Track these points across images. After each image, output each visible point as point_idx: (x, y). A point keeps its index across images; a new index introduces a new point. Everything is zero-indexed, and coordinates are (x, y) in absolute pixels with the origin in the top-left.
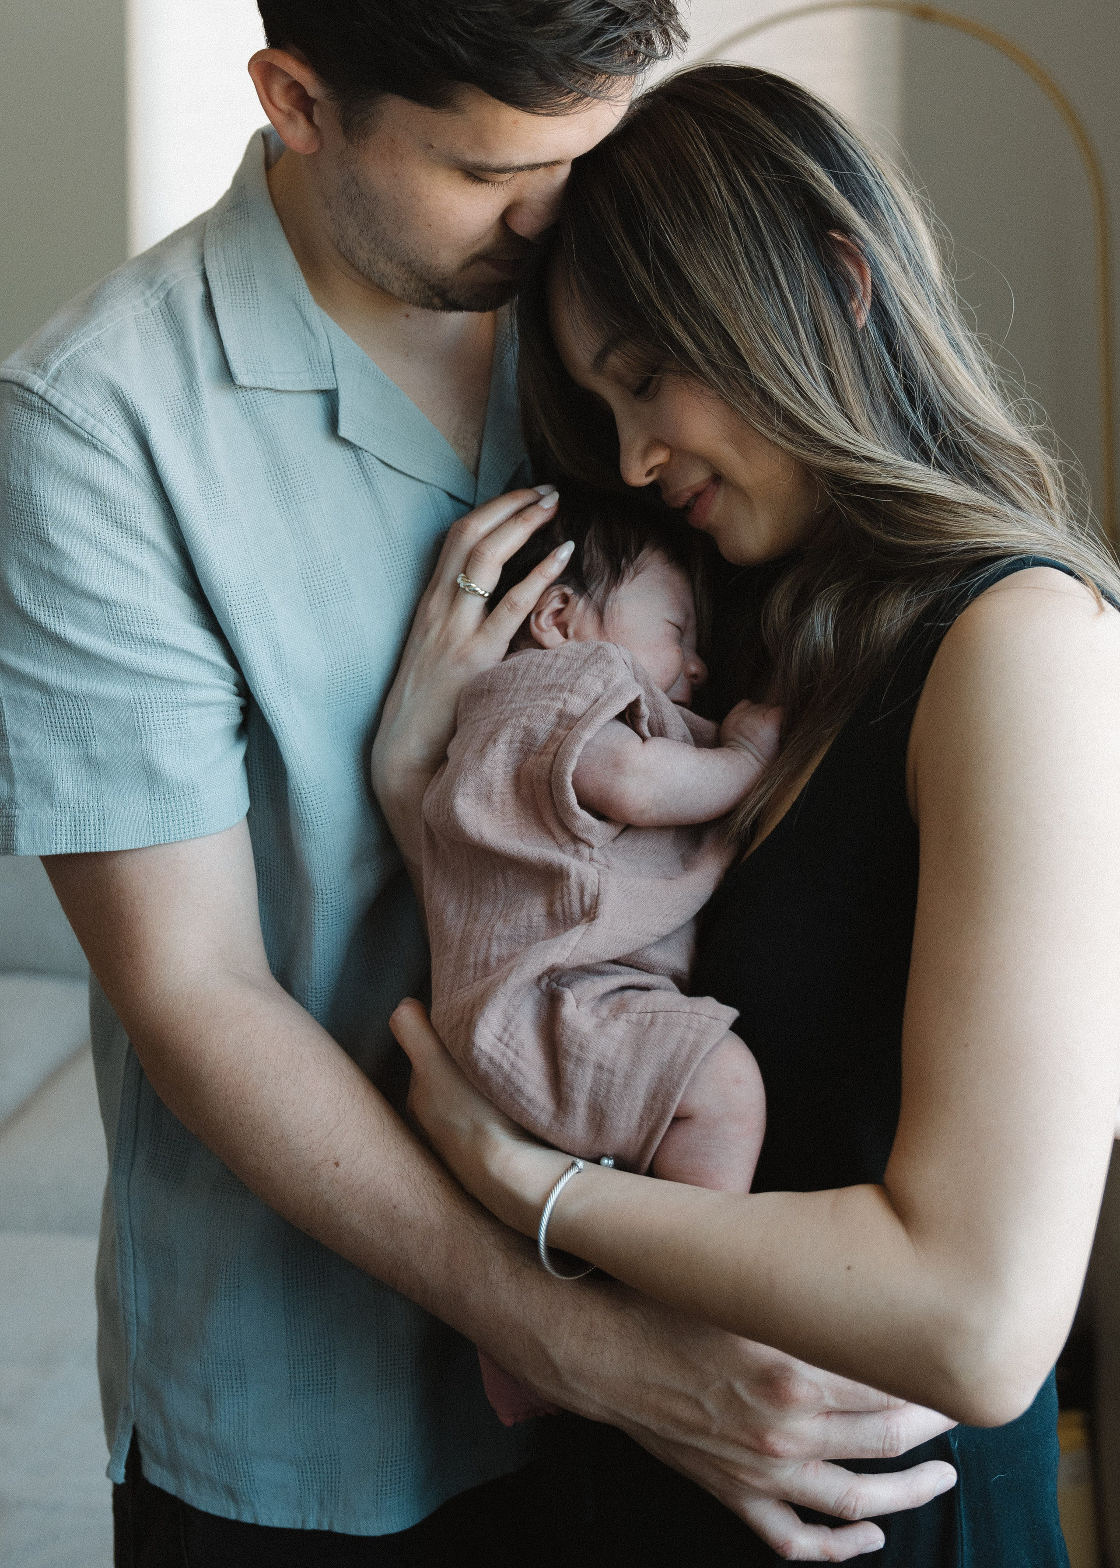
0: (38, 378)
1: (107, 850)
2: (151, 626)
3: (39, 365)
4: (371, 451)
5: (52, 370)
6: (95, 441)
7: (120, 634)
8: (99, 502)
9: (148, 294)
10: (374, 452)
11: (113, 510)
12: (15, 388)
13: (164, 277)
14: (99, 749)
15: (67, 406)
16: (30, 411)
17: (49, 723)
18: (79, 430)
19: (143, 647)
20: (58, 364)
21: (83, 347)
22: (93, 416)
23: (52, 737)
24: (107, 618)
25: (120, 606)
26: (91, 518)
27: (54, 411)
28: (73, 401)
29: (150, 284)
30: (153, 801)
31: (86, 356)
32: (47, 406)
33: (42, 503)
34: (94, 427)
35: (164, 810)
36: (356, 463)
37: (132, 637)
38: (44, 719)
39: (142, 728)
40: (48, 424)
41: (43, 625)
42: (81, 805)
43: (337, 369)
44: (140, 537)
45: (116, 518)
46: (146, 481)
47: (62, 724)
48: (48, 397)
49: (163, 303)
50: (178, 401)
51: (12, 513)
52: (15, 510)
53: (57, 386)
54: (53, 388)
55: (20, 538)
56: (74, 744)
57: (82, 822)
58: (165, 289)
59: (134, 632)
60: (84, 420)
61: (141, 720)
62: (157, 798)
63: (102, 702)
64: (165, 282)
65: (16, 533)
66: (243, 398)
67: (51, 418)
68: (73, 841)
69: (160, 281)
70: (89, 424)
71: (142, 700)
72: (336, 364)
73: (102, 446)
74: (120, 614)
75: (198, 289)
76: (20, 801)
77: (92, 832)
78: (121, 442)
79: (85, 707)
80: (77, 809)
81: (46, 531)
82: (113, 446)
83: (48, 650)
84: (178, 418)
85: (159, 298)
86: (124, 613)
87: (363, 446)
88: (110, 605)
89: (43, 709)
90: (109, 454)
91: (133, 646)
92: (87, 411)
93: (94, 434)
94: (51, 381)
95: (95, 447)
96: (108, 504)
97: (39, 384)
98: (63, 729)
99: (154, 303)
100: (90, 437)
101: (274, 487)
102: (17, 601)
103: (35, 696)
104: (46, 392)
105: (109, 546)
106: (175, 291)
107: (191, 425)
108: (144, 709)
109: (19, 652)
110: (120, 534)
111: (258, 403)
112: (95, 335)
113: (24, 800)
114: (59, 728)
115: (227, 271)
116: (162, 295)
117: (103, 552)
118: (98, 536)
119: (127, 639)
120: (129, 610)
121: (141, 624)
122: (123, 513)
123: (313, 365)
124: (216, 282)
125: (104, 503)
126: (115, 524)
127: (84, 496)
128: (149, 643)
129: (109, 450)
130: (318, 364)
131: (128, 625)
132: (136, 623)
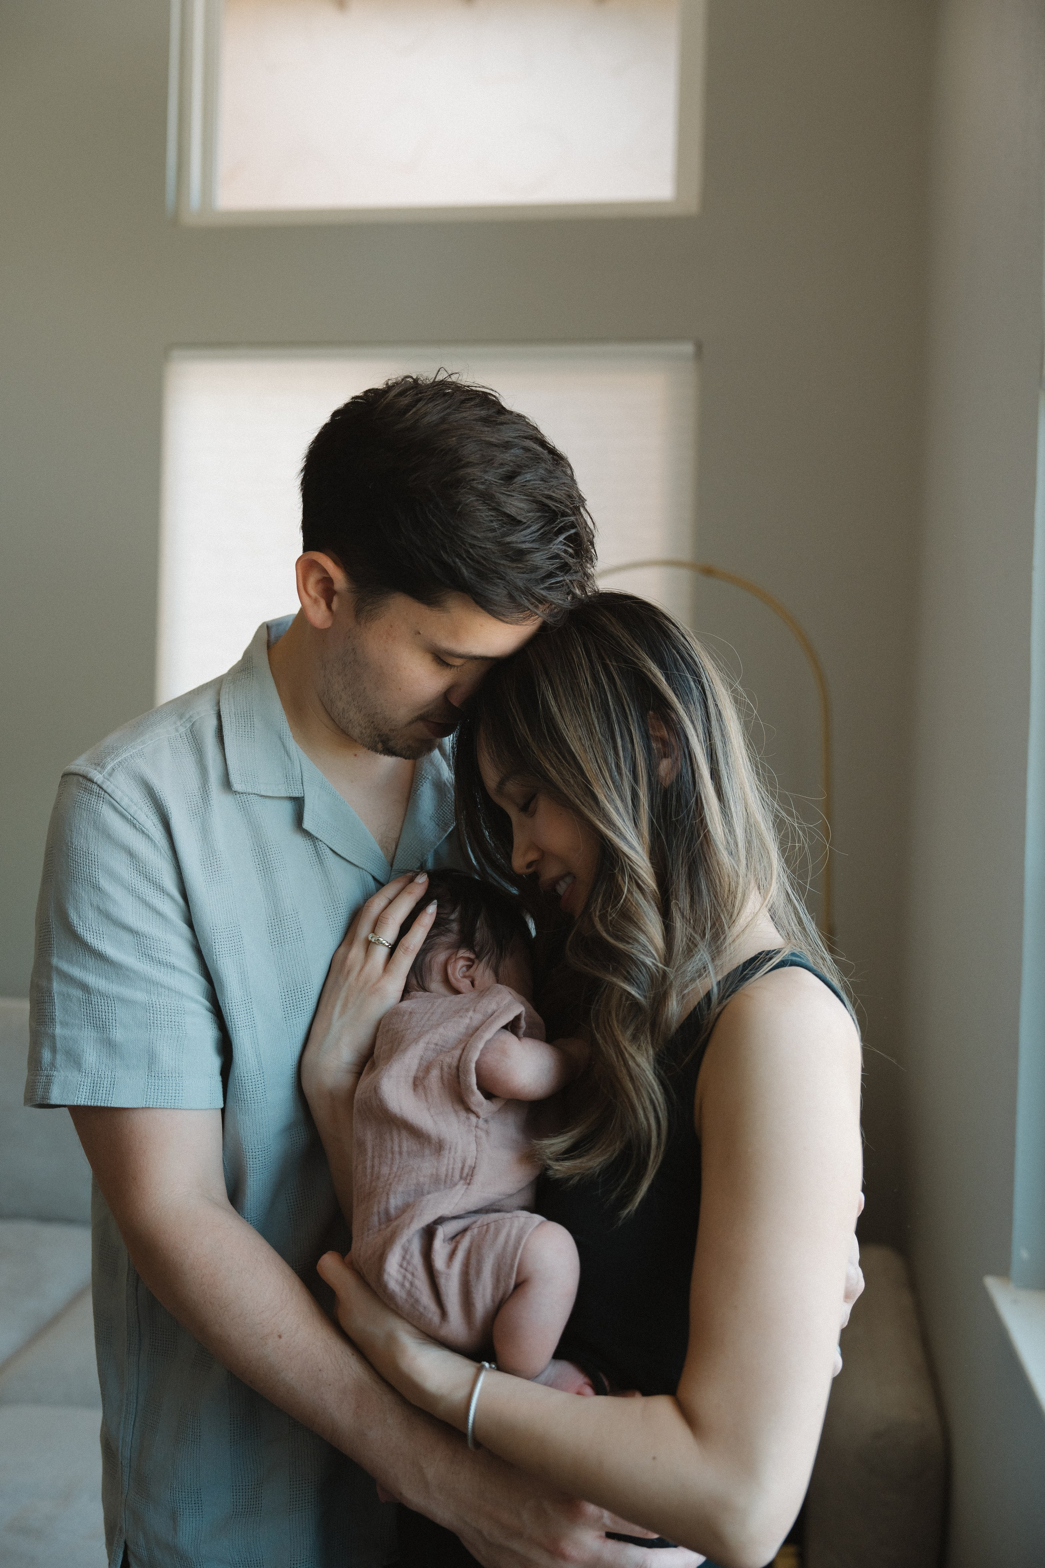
0: (97, 773)
1: (113, 1106)
2: (165, 953)
3: (100, 764)
4: (324, 841)
5: (109, 768)
6: (135, 822)
7: (144, 955)
8: (135, 862)
9: (179, 724)
10: (326, 842)
11: (144, 869)
12: (81, 779)
13: (191, 713)
14: (118, 1034)
15: (118, 795)
16: (89, 795)
17: (85, 1014)
18: (125, 812)
19: (159, 966)
20: (112, 765)
21: (131, 755)
23: (86, 1023)
24: (137, 944)
26: (128, 871)
27: (108, 796)
28: (122, 792)
29: (181, 717)
30: (150, 1077)
31: (133, 761)
32: (103, 792)
33: (96, 860)
34: (135, 812)
36: (314, 849)
37: (153, 959)
38: (82, 1010)
39: (152, 1025)
40: (101, 804)
41: (90, 943)
42: (100, 1073)
43: (304, 783)
44: (163, 890)
45: (146, 875)
46: (168, 853)
47: (94, 1015)
48: (104, 787)
49: (189, 730)
50: (195, 798)
51: (72, 865)
52: (74, 862)
53: (111, 779)
54: (108, 780)
55: (76, 882)
56: (97, 1029)
57: (101, 1085)
58: (190, 721)
59: (152, 955)
60: (128, 806)
61: (152, 1018)
62: (153, 1075)
63: (124, 1001)
64: (191, 717)
65: (74, 879)
66: (237, 799)
67: (105, 801)
68: (92, 1097)
69: (187, 716)
70: (132, 809)
71: (154, 1005)
72: (304, 780)
73: (139, 825)
74: (146, 942)
75: (214, 722)
76: (58, 1066)
77: (105, 1091)
78: (153, 824)
79: (113, 1005)
80: (97, 1076)
81: (97, 878)
83: (91, 962)
84: (194, 808)
85: (186, 727)
86: (149, 942)
87: (319, 837)
88: (139, 935)
89: (82, 1003)
90: (143, 832)
91: (151, 964)
92: (131, 800)
93: (135, 817)
94: (106, 775)
95: (134, 826)
96: (141, 865)
97: (98, 777)
98: (94, 1019)
99: (182, 730)
100: (132, 818)
101: (257, 861)
103: (77, 993)
104: (103, 783)
105: (141, 894)
106: (197, 724)
107: (202, 816)
108: (154, 1009)
109: (70, 961)
110: (149, 886)
111: (250, 802)
112: (140, 748)
113: (61, 1066)
114: (92, 1018)
115: (235, 712)
116: (188, 725)
117: (137, 898)
118: (133, 886)
119: (148, 960)
120: (151, 940)
121: (159, 951)
122: (150, 872)
123: (289, 780)
124: (227, 719)
125: (138, 864)
126: (145, 879)
127: (124, 857)
128: (163, 964)
129: (144, 829)
130: (292, 779)
131: (151, 951)
132: (156, 950)
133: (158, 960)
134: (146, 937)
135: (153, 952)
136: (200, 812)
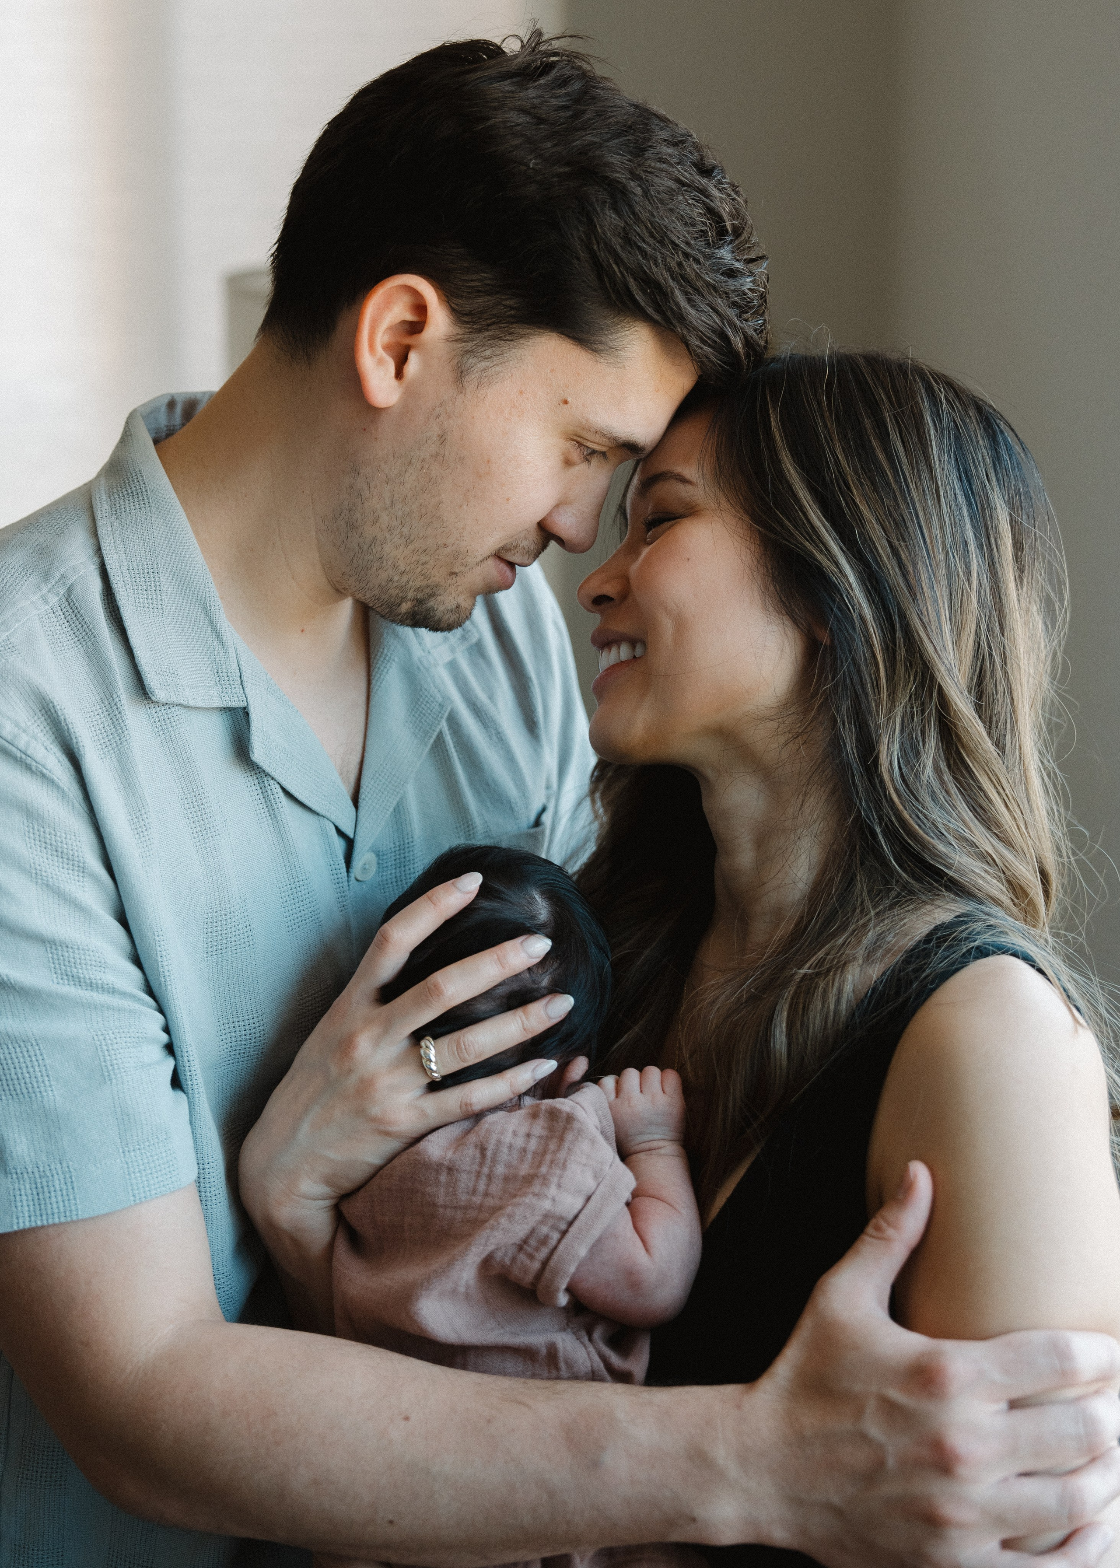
2: (99, 970)
6: (29, 761)
7: (65, 977)
8: (36, 827)
9: (45, 589)
10: (279, 779)
11: (51, 838)
13: (62, 570)
14: (56, 1101)
18: (11, 747)
22: (24, 731)
24: (51, 960)
26: (29, 846)
29: (46, 576)
30: (127, 1153)
31: (3, 660)
34: (28, 744)
36: (260, 792)
37: (80, 981)
39: (110, 1068)
42: (40, 1170)
43: (246, 685)
44: (79, 870)
45: (57, 846)
47: (8, 1076)
49: (64, 600)
50: (98, 717)
56: (24, 1097)
57: (46, 1189)
58: (64, 584)
59: (82, 975)
60: (17, 735)
61: (109, 1059)
63: (57, 1043)
64: (63, 577)
66: (155, 715)
68: (38, 1213)
70: (22, 740)
72: (244, 679)
73: (37, 767)
74: (67, 955)
75: (97, 581)
77: (60, 1198)
78: (56, 762)
79: (37, 1052)
80: (37, 1175)
84: (101, 736)
85: (58, 595)
86: (71, 954)
88: (55, 945)
90: (43, 775)
92: (17, 725)
93: (29, 752)
95: (29, 768)
96: (47, 830)
98: (10, 1082)
99: (54, 600)
101: (191, 815)
105: (50, 879)
106: (78, 590)
107: (115, 745)
110: (61, 864)
111: (172, 720)
112: (4, 635)
114: (4, 1082)
115: (128, 566)
116: (62, 591)
117: (44, 887)
118: (38, 868)
120: (76, 951)
121: (89, 968)
122: (64, 840)
123: (222, 678)
124: (118, 578)
125: (42, 829)
126: (55, 853)
127: (18, 819)
128: (97, 987)
129: (44, 771)
130: (226, 678)
131: (76, 968)
132: (84, 966)
133: (88, 981)
134: (67, 947)
135: (80, 970)
136: (112, 740)
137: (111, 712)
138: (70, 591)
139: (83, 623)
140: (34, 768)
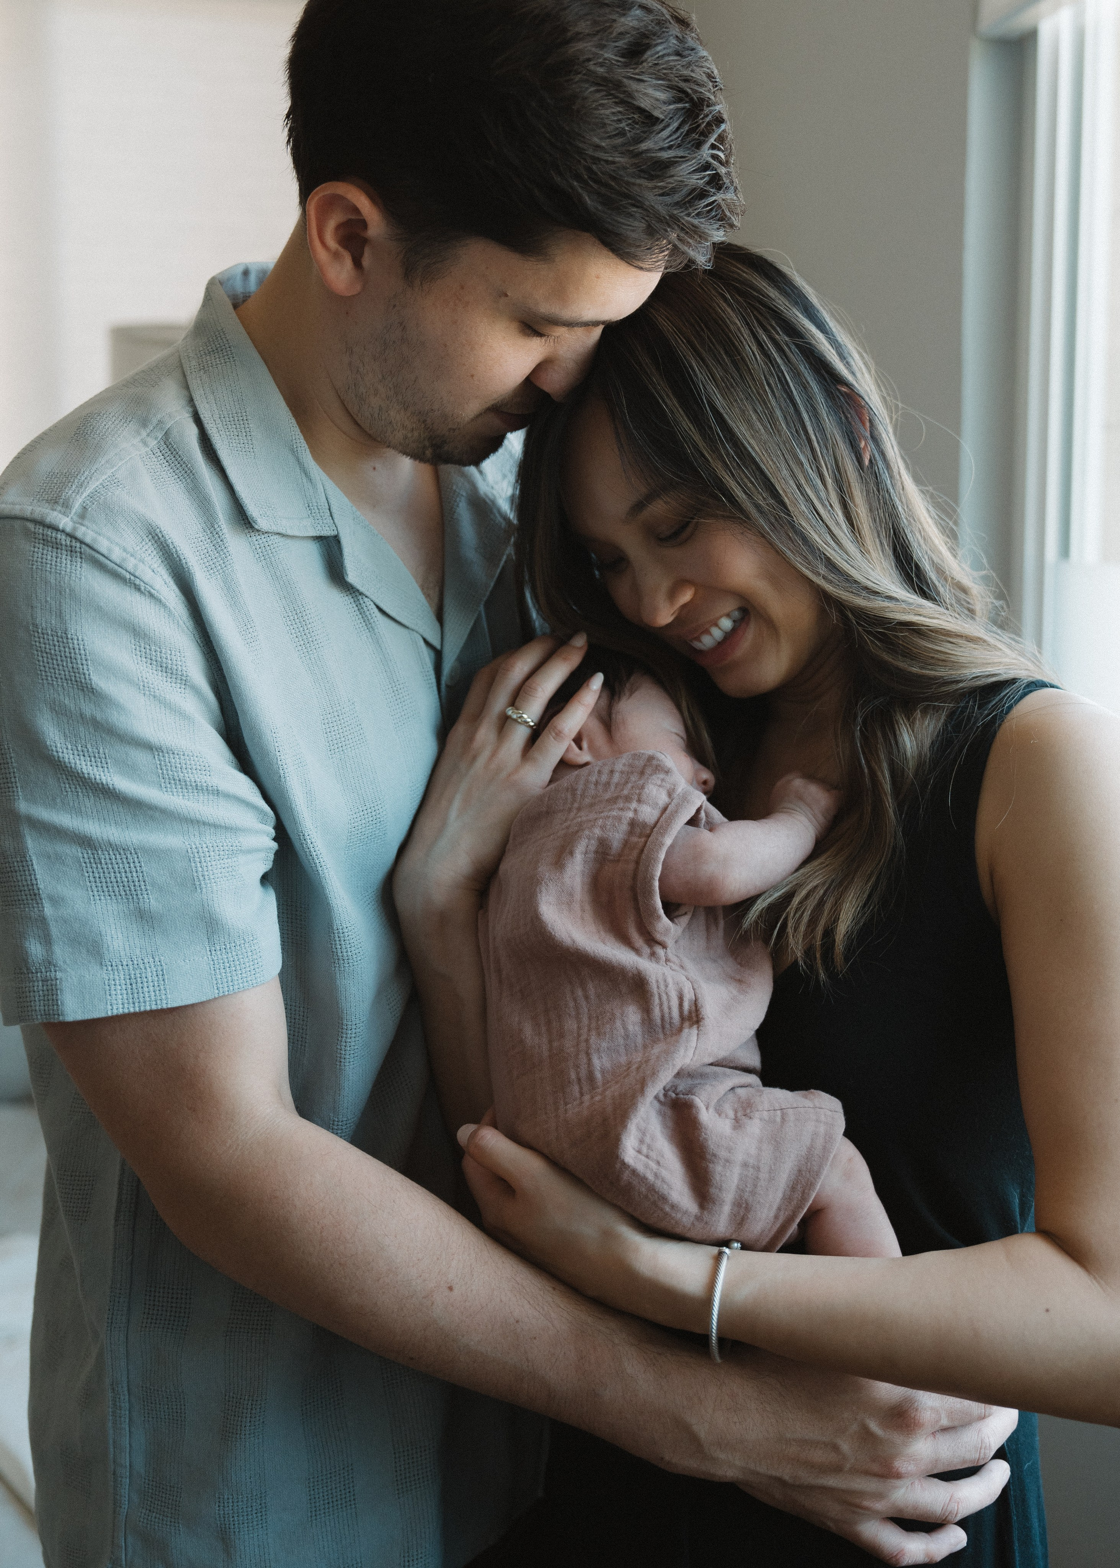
0: (60, 516)
1: (169, 1006)
2: (204, 773)
3: (57, 500)
4: (371, 597)
5: (77, 506)
6: (138, 582)
7: (173, 782)
8: (143, 645)
9: (144, 434)
10: (374, 599)
11: (158, 653)
12: (31, 526)
13: (159, 416)
14: (153, 902)
15: (103, 545)
16: (55, 550)
17: (92, 879)
18: (120, 570)
19: (196, 794)
20: (80, 500)
21: (101, 484)
22: (132, 555)
23: (96, 893)
24: (159, 766)
25: (173, 753)
26: (136, 662)
27: (88, 549)
28: (109, 539)
29: (144, 423)
30: (213, 952)
31: (110, 494)
32: (78, 545)
33: (81, 647)
34: (135, 567)
35: (226, 960)
36: (356, 608)
37: (186, 785)
38: (86, 874)
39: (201, 878)
40: (79, 563)
41: (86, 776)
42: (135, 962)
43: (335, 516)
44: (185, 682)
45: (161, 662)
46: (188, 624)
47: (108, 879)
48: (79, 534)
49: (162, 443)
50: (201, 543)
51: (41, 659)
52: (45, 655)
53: (86, 522)
54: (82, 524)
55: (53, 684)
56: (122, 898)
57: (139, 979)
58: (161, 429)
59: (188, 779)
60: (124, 560)
61: (200, 869)
62: (218, 948)
63: (154, 853)
64: (160, 422)
65: (47, 680)
66: (256, 542)
67: (83, 556)
68: (131, 1001)
69: (155, 421)
70: (131, 564)
71: (200, 849)
72: (333, 511)
73: (145, 587)
74: (173, 761)
75: (192, 432)
76: (60, 963)
77: (151, 989)
78: (163, 583)
79: (136, 859)
80: (131, 968)
81: (87, 676)
82: (157, 587)
83: (88, 803)
84: (206, 560)
85: (156, 438)
86: (178, 760)
87: (367, 594)
88: (162, 752)
89: (84, 865)
90: (151, 595)
91: (186, 794)
92: (125, 550)
94: (75, 518)
95: (138, 588)
96: (153, 648)
97: (65, 522)
98: (110, 884)
99: (153, 443)
100: (132, 578)
101: (293, 631)
102: (50, 752)
103: (71, 851)
104: (75, 529)
105: (158, 691)
106: (175, 432)
107: (219, 567)
108: (202, 859)
109: (51, 803)
110: (168, 679)
111: (272, 547)
112: (109, 472)
113: (65, 962)
114: (104, 884)
115: (219, 414)
116: (160, 435)
117: (152, 697)
118: (146, 680)
119: (180, 787)
120: (182, 757)
121: (194, 771)
122: (169, 656)
123: (313, 511)
125: (148, 647)
126: (160, 669)
127: (126, 639)
128: (202, 790)
129: (152, 591)
130: (317, 511)
131: (182, 773)
132: (190, 770)
133: (194, 784)
135: (186, 774)
136: (217, 564)
137: (213, 539)
138: (167, 434)
139: (181, 462)
140: (143, 588)
